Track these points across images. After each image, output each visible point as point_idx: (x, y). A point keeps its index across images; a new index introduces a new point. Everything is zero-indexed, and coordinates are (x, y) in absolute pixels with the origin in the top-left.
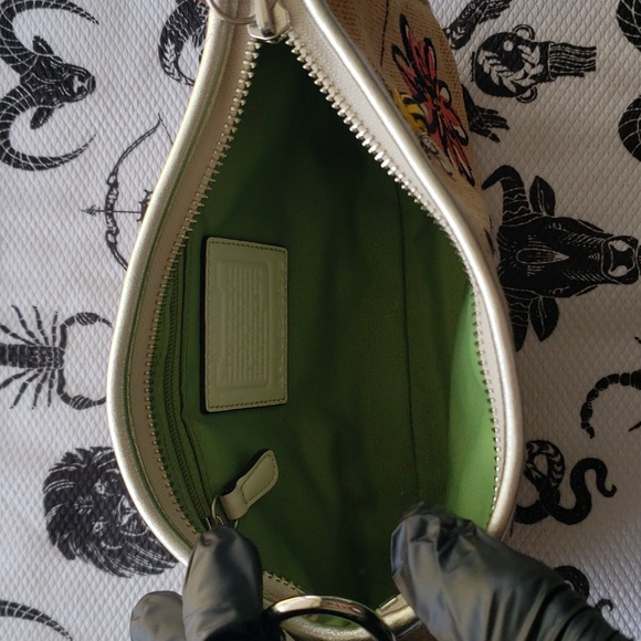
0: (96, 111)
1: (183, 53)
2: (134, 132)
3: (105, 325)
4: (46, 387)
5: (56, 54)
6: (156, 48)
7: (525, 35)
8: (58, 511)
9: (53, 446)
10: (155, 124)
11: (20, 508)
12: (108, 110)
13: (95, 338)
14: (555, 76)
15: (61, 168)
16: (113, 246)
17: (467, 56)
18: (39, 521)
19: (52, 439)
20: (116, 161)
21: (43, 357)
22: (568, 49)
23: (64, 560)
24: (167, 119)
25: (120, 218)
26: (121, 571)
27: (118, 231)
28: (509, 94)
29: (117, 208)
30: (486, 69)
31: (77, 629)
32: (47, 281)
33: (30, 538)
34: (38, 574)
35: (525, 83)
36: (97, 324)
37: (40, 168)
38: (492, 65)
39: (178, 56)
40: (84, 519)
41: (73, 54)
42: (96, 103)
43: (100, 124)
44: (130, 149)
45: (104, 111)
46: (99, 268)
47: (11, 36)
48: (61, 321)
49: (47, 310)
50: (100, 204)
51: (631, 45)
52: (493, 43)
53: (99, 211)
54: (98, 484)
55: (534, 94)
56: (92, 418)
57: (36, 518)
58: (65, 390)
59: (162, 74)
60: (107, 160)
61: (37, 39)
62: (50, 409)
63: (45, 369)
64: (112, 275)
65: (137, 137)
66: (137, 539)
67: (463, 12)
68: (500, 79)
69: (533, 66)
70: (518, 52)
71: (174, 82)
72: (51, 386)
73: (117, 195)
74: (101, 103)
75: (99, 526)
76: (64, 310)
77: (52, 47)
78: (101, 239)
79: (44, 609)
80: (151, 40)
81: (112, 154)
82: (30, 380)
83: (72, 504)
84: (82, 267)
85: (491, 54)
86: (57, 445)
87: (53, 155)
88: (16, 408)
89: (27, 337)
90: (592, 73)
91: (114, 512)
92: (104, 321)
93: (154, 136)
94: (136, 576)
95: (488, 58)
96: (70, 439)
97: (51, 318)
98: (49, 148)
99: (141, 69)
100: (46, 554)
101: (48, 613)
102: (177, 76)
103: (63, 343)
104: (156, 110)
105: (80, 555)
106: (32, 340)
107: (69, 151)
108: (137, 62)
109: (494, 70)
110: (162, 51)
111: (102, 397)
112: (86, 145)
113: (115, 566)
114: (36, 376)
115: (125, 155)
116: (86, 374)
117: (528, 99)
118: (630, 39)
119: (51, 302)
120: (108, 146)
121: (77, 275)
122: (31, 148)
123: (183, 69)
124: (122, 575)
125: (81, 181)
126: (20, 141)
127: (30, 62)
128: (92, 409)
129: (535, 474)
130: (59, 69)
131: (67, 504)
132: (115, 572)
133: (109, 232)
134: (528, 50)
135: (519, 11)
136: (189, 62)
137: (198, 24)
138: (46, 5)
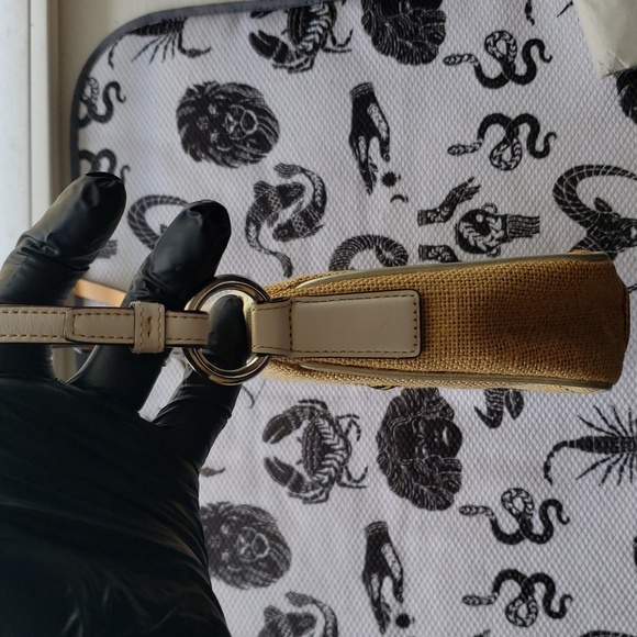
1: (262, 232)
6: (242, 229)
7: (491, 210)
14: (513, 238)
17: (452, 228)
22: (520, 220)
26: (242, 585)
28: (481, 252)
30: (465, 236)
35: (491, 244)
38: (469, 232)
39: (258, 234)
40: (215, 551)
47: (144, 224)
51: (564, 214)
52: (470, 217)
54: (223, 527)
55: (499, 251)
56: (216, 482)
59: (248, 247)
61: (163, 226)
66: (251, 564)
67: (448, 197)
68: (475, 242)
70: (486, 223)
71: (257, 252)
75: (225, 556)
85: (468, 224)
90: (537, 235)
91: (235, 546)
94: (252, 588)
95: (466, 227)
102: (258, 248)
109: (471, 236)
110: (247, 231)
113: (238, 582)
117: (495, 255)
118: (564, 210)
123: (262, 242)
128: (215, 477)
129: (514, 511)
132: (238, 586)
134: (493, 221)
135: (486, 194)
136: (265, 237)
137: (271, 212)
138: (167, 203)
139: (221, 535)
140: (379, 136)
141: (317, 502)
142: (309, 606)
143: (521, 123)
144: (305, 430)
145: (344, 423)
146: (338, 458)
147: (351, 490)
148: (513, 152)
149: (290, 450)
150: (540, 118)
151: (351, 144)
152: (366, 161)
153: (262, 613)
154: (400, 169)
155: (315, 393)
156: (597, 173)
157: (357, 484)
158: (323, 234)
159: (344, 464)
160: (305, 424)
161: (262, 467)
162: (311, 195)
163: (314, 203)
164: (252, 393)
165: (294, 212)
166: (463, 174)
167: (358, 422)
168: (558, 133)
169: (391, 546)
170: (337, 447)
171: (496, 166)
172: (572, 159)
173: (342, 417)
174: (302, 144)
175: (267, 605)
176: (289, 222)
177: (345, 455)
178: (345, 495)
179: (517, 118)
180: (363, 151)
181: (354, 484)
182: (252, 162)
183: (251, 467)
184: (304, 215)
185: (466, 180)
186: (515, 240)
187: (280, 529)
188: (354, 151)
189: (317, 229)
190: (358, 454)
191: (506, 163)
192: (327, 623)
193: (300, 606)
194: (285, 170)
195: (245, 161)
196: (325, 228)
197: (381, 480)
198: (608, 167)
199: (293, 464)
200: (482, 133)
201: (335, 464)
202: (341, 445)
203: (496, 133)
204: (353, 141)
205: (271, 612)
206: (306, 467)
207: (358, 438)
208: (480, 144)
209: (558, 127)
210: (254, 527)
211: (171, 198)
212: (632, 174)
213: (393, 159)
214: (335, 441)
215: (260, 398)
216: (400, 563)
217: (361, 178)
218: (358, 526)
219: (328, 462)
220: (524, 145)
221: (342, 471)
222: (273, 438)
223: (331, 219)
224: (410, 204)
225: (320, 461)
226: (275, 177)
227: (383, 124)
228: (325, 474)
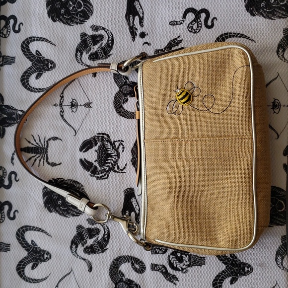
0: (56, 74)
1: (83, 56)
4: (42, 160)
5: (43, 56)
6: (74, 54)
8: (47, 198)
11: (35, 197)
12: (60, 74)
13: (57, 145)
16: (62, 116)
18: (41, 201)
20: (63, 90)
21: (41, 150)
25: (64, 107)
26: (67, 216)
27: (64, 111)
29: (63, 104)
31: (53, 234)
32: (42, 127)
33: (38, 206)
34: (41, 217)
37: (39, 92)
39: (81, 57)
40: (55, 200)
41: (48, 56)
42: (56, 72)
44: (67, 86)
45: (59, 74)
46: (58, 123)
47: (29, 50)
48: (46, 139)
49: (42, 136)
50: (58, 103)
53: (58, 105)
56: (57, 169)
58: (48, 161)
59: (76, 62)
60: (60, 90)
61: (37, 51)
62: (44, 167)
63: (42, 154)
64: (62, 125)
65: (69, 82)
67: (168, 44)
71: (80, 65)
72: (44, 160)
73: (63, 100)
74: (57, 72)
75: (60, 202)
76: (47, 136)
78: (59, 114)
79: (43, 228)
80: (73, 51)
81: (62, 87)
82: (38, 158)
83: (51, 196)
84: (53, 123)
87: (43, 88)
89: (36, 145)
92: (60, 139)
93: (75, 82)
94: (71, 217)
97: (43, 138)
98: (41, 85)
99: (70, 60)
100: (43, 211)
101: (44, 229)
102: (81, 63)
103: (47, 146)
105: (54, 211)
106: (38, 145)
108: (69, 58)
110: (76, 55)
113: (65, 214)
114: (39, 156)
115: (65, 88)
116: (55, 156)
119: (43, 133)
121: (51, 125)
122: (36, 85)
123: (83, 61)
124: (67, 217)
126: (32, 83)
127: (35, 58)
128: (57, 167)
130: (44, 61)
132: (65, 216)
133: (61, 111)
135: (185, 43)
136: (85, 58)
137: (88, 47)
138: (39, 40)
140: (139, 16)
141: (103, 179)
142: (97, 225)
143: (202, 13)
144: (99, 146)
145: (117, 144)
146: (114, 159)
147: (119, 174)
148: (198, 25)
149: (92, 155)
150: (210, 11)
151: (126, 19)
152: (133, 26)
153: (75, 228)
154: (148, 31)
155: (104, 130)
156: (234, 36)
157: (122, 171)
158: (111, 58)
159: (116, 162)
160: (99, 144)
161: (79, 163)
162: (106, 40)
163: (108, 44)
164: (75, 129)
165: (99, 48)
166: (175, 34)
167: (123, 143)
168: (218, 18)
169: (136, 198)
170: (113, 155)
171: (190, 31)
172: (223, 29)
173: (116, 141)
174: (104, 17)
175: (78, 224)
176: (96, 51)
177: (117, 158)
178: (116, 176)
179: (200, 10)
180: (131, 22)
181: (120, 171)
182: (80, 24)
183: (73, 163)
184: (103, 49)
185: (177, 37)
187: (86, 190)
188: (127, 21)
189: (109, 56)
190: (123, 158)
191: (194, 30)
192: (105, 232)
193: (93, 225)
194: (95, 28)
195: (77, 23)
196: (113, 56)
197: (133, 170)
198: (238, 34)
199: (93, 162)
200: (184, 16)
201: (112, 162)
202: (115, 154)
203: (191, 16)
204: (127, 16)
205: (79, 227)
206: (99, 163)
207: (123, 151)
208: (184, 21)
209: (218, 15)
210: (74, 189)
211: (41, 38)
212: (249, 37)
213: (145, 26)
214: (113, 152)
215: (79, 131)
216: (139, 206)
217: (130, 33)
218: (121, 189)
219: (109, 161)
220: (203, 22)
221: (115, 165)
222: (84, 150)
223: (115, 52)
224: (151, 47)
225: (105, 161)
226: (90, 31)
227: (141, 10)
228: (108, 166)
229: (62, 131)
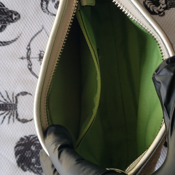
0: (21, 25)
1: (49, 5)
2: (35, 32)
3: (30, 95)
6: (40, 4)
8: (20, 156)
9: (16, 136)
10: (41, 28)
11: (7, 156)
12: (25, 25)
13: (27, 100)
14: (170, 8)
15: (11, 45)
16: (30, 69)
17: (142, 2)
18: (13, 160)
19: (16, 133)
20: (29, 41)
21: (10, 107)
23: (23, 172)
24: (45, 27)
25: (32, 60)
27: (32, 64)
28: (156, 14)
29: (31, 57)
30: (148, 6)
32: (9, 82)
33: (11, 166)
35: (161, 10)
36: (27, 95)
37: (4, 45)
38: (150, 5)
39: (47, 6)
40: (28, 158)
41: (12, 7)
42: (21, 23)
43: (23, 30)
44: (34, 37)
45: (24, 25)
46: (26, 77)
48: (15, 95)
49: (10, 92)
50: (25, 55)
53: (25, 58)
54: (32, 147)
55: (164, 14)
56: (28, 126)
57: (12, 159)
58: (19, 117)
59: (42, 12)
60: (26, 41)
62: (14, 124)
63: (11, 111)
64: (31, 79)
65: (36, 33)
68: (153, 9)
69: (163, 5)
71: (47, 15)
72: (14, 116)
73: (30, 53)
74: (23, 23)
75: (33, 160)
76: (16, 91)
77: (5, 5)
78: (26, 67)
80: (38, 1)
81: (28, 39)
82: (7, 115)
83: (24, 154)
84: (21, 77)
85: (149, 1)
86: (17, 135)
87: (8, 41)
88: (3, 124)
89: (4, 101)
92: (30, 94)
93: (41, 33)
95: (149, 3)
96: (21, 133)
97: (12, 94)
98: (6, 38)
99: (35, 11)
100: (17, 170)
102: (47, 13)
103: (17, 102)
104: (41, 24)
105: (28, 170)
106: (6, 102)
107: (13, 39)
108: (34, 8)
110: (42, 5)
111: (31, 118)
112: (19, 37)
114: (8, 114)
115: (32, 39)
116: (25, 111)
117: (162, 15)
119: (11, 89)
120: (26, 37)
121: (19, 79)
122: (0, 39)
123: (49, 10)
125: (18, 49)
128: (28, 123)
130: (8, 12)
131: (23, 154)
133: (29, 65)
136: (51, 8)
139: (32, 150)
186: (171, 8)
229: (31, 86)
